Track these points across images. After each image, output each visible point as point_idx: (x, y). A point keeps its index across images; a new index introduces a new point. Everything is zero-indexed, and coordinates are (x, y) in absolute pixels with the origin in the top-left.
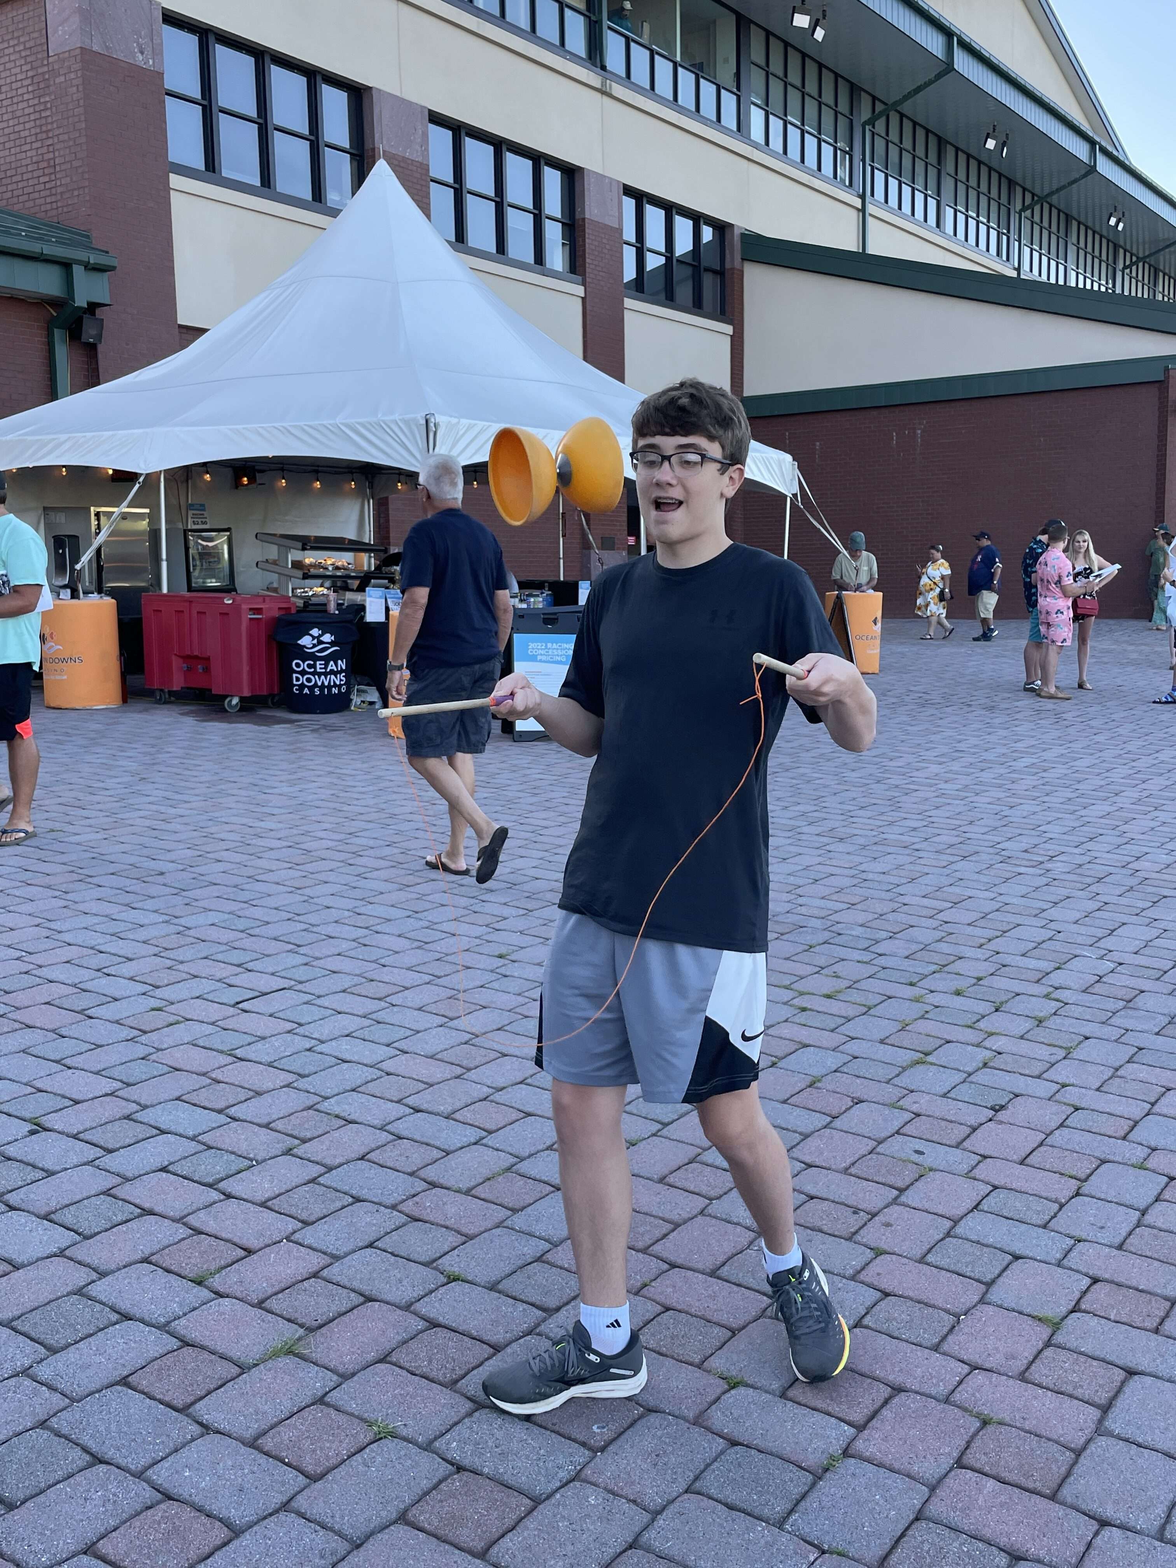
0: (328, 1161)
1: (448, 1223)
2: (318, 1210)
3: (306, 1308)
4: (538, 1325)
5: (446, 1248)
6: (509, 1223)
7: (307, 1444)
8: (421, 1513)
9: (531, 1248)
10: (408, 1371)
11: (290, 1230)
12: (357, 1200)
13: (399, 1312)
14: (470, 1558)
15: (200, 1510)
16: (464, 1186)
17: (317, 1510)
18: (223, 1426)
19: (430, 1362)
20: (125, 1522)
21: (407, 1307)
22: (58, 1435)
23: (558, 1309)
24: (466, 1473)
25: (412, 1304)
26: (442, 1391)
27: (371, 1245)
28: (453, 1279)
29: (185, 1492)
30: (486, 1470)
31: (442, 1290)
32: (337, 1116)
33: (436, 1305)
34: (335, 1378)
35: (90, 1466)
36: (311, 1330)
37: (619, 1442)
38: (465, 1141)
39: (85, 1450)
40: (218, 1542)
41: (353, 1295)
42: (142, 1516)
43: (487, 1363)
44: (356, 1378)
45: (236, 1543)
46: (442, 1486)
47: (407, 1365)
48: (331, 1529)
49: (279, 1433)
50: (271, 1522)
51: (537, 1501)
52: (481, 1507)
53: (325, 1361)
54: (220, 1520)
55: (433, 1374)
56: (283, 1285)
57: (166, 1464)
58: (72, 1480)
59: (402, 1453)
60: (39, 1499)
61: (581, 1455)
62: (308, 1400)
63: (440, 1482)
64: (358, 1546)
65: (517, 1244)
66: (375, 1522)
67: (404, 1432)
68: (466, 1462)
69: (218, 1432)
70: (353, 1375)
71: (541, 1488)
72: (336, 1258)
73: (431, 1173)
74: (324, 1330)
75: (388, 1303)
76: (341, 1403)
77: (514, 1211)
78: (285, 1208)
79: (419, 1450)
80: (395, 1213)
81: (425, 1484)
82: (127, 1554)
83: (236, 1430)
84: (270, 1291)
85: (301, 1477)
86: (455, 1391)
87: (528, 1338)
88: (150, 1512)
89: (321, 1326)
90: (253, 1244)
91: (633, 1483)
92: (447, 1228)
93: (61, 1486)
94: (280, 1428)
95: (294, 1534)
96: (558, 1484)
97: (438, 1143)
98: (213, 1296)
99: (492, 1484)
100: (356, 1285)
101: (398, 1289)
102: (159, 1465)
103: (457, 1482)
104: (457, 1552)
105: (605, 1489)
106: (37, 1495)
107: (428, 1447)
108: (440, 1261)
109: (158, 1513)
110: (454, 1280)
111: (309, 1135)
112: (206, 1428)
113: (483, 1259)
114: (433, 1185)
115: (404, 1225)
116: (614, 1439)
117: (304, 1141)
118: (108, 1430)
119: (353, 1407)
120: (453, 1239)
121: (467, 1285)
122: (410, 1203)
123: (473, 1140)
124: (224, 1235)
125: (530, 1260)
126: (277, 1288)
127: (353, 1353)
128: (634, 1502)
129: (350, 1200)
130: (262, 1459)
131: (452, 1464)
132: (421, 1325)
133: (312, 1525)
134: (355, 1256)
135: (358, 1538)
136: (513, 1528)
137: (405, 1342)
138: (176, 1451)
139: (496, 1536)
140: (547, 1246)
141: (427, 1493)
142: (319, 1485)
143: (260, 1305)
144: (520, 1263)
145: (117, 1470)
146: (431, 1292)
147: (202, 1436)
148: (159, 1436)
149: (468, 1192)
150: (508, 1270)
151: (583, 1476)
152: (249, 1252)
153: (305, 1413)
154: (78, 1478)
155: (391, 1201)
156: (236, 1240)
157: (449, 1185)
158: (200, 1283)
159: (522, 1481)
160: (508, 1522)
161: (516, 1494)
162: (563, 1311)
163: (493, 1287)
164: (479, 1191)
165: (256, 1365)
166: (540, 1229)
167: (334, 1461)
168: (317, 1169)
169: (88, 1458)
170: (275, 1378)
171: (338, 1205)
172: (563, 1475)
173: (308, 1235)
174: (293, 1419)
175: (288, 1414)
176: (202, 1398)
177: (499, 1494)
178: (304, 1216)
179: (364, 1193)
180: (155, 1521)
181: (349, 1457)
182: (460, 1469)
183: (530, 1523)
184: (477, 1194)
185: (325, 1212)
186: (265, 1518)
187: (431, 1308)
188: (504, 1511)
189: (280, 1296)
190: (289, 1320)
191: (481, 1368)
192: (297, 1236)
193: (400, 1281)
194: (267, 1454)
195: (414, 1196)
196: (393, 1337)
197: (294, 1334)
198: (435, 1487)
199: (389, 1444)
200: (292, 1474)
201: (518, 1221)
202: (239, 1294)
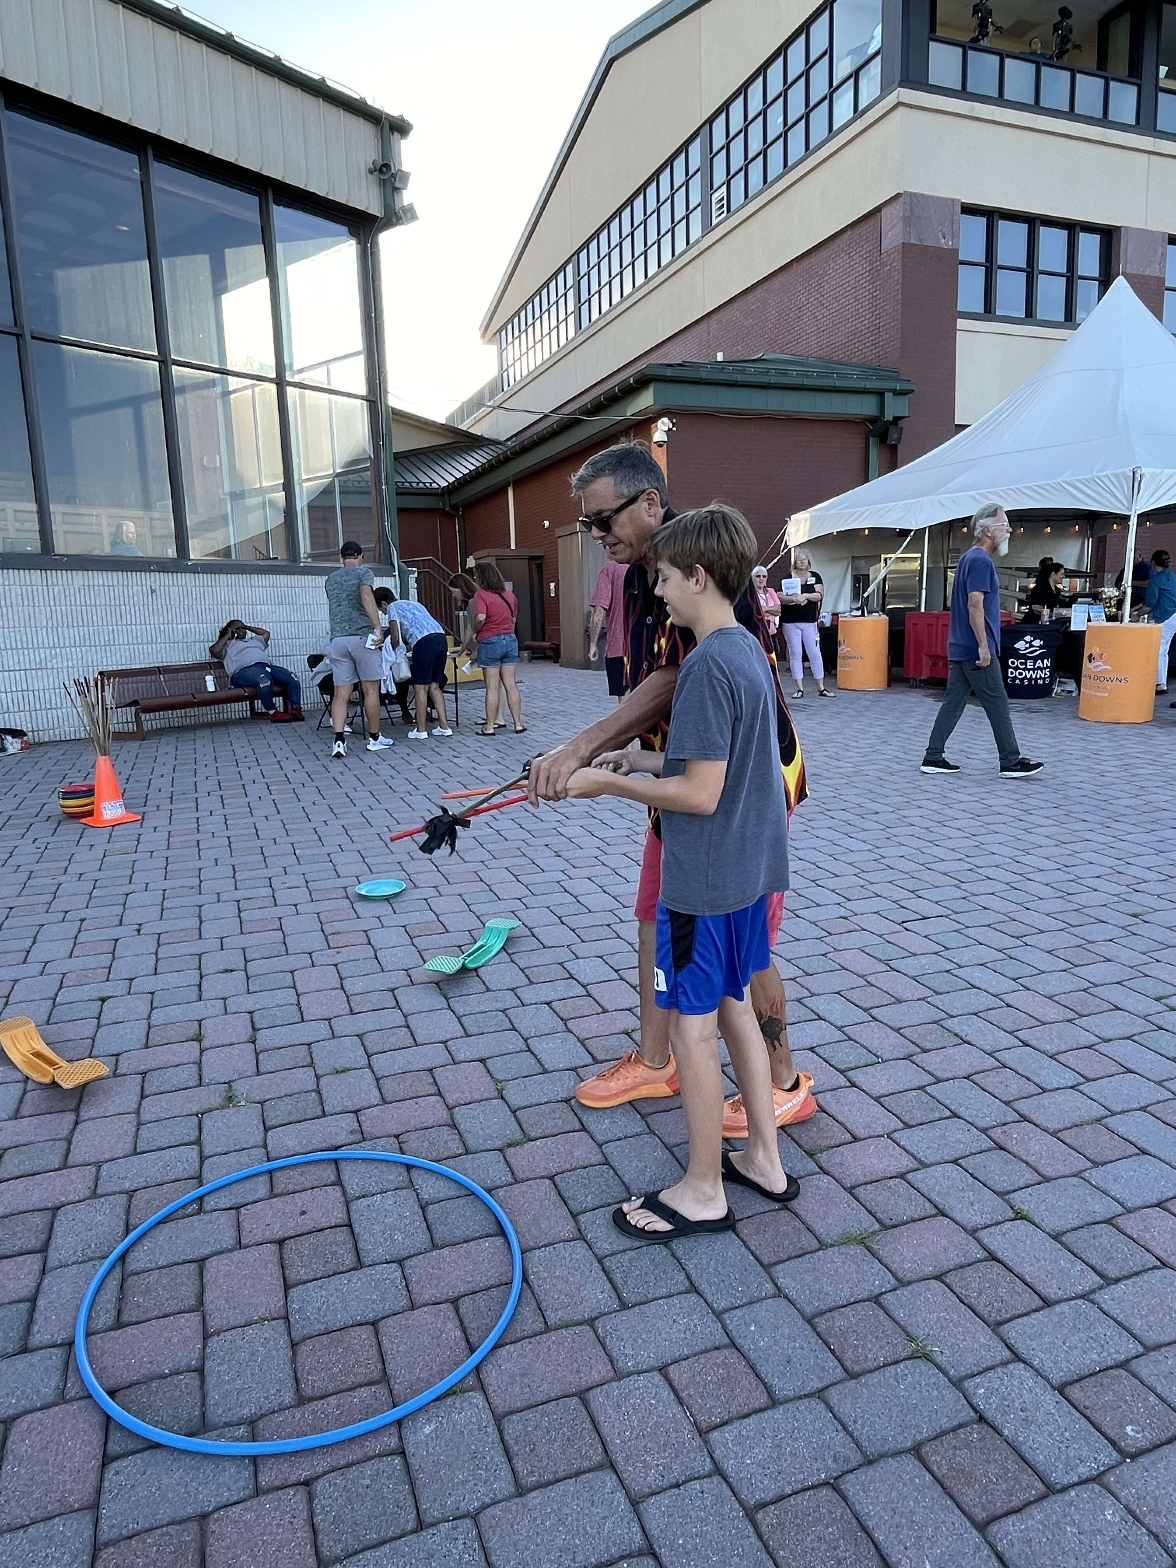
0: (939, 1074)
1: (1029, 1159)
2: (919, 1117)
3: (887, 1204)
4: (1093, 1291)
5: (1022, 1183)
6: (1086, 1175)
7: (852, 1338)
8: (935, 1452)
9: (1102, 1208)
10: (958, 1297)
11: (892, 1128)
12: (955, 1115)
13: (964, 1235)
14: (968, 1524)
15: (753, 1368)
16: (1052, 1126)
17: (845, 1409)
18: (793, 1294)
19: (980, 1294)
20: (695, 1355)
21: (973, 1232)
22: (674, 1255)
23: (1117, 1281)
24: (986, 1427)
25: (977, 1230)
26: (983, 1329)
27: (955, 1162)
28: (1020, 1216)
29: (746, 1345)
30: (1006, 1432)
31: (1008, 1225)
32: (956, 1035)
33: (999, 1238)
34: (893, 1281)
35: (687, 1292)
36: (885, 1227)
37: (1153, 1456)
38: (1063, 1083)
39: (688, 1277)
40: (757, 1406)
41: (928, 1204)
42: (708, 1355)
43: (1033, 1316)
44: (910, 1288)
45: (770, 1412)
46: (960, 1431)
47: (958, 1290)
48: (850, 1434)
49: (833, 1318)
50: (803, 1404)
51: (1051, 1490)
52: (993, 1470)
53: (887, 1260)
54: (765, 1384)
55: (980, 1308)
56: (874, 1178)
57: (738, 1313)
58: (670, 1300)
59: (932, 1380)
60: (644, 1308)
61: (1107, 1456)
62: (865, 1295)
63: (960, 1426)
64: (870, 1462)
65: (1089, 1199)
66: (891, 1445)
67: (939, 1359)
68: (989, 1415)
69: (786, 1297)
70: (910, 1283)
71: (1059, 1477)
72: (924, 1165)
73: (1023, 1106)
74: (895, 1231)
75: (956, 1222)
76: (892, 1307)
77: (1096, 1164)
78: (893, 1107)
79: (948, 1384)
80: (983, 1136)
81: (946, 1423)
82: (687, 1387)
83: (801, 1302)
84: (863, 1179)
85: (839, 1370)
86: (997, 1334)
87: (1080, 1302)
88: (715, 1353)
89: (895, 1226)
90: (861, 1133)
91: (1158, 1513)
92: (1027, 1163)
93: (661, 1302)
94: (835, 1314)
95: (818, 1425)
96: (1076, 1479)
97: (1036, 1080)
98: (818, 1170)
99: (1009, 1450)
100: (933, 1196)
101: (968, 1211)
102: (735, 1312)
103: (975, 1433)
104: (957, 1512)
105: (1126, 1507)
106: (643, 1303)
107: (957, 1383)
108: (1012, 1195)
109: (719, 1357)
110: (1021, 1218)
111: (928, 1046)
112: (779, 1292)
113: (1053, 1205)
114: (1025, 1118)
115: (989, 1150)
116: (1149, 1450)
117: (924, 1051)
118: (708, 1264)
119: (900, 1315)
120: (1030, 1176)
121: (1032, 1227)
122: (999, 1130)
123: (1070, 1084)
124: (840, 1118)
125: (1099, 1219)
126: (868, 1179)
127: (915, 1262)
128: (1156, 1536)
129: (948, 1113)
130: (814, 1338)
131: (976, 1411)
132: (981, 1254)
133: (836, 1423)
134: (939, 1168)
135: (872, 1454)
136: (1018, 1511)
137: (962, 1267)
138: (751, 1303)
139: (1000, 1512)
140: (1120, 1209)
141: (944, 1433)
142: (852, 1384)
143: (850, 1190)
144: (1089, 1219)
145: (704, 1304)
146: (998, 1223)
147: (774, 1296)
148: (742, 1284)
149: (1054, 1134)
150: (1075, 1223)
151: (1105, 1479)
152: (856, 1139)
153: (859, 1307)
154: (675, 1300)
155: (983, 1124)
156: (848, 1125)
157: (1038, 1122)
158: (811, 1155)
159: (1038, 1459)
160: (1016, 1503)
161: (1030, 1471)
162: (1122, 1285)
163: (1056, 1237)
164: (1063, 1135)
165: (832, 1246)
166: (1115, 1189)
167: (870, 1365)
168: (927, 1079)
169: (687, 1284)
170: (843, 1263)
171: (937, 1115)
172: (1084, 1471)
173: (904, 1137)
174: (849, 1309)
175: (845, 1303)
176: (783, 1262)
177: (1013, 1464)
178: (906, 1119)
179: (961, 1111)
180: (716, 1364)
181: (885, 1366)
182: (982, 1419)
183: (1037, 1513)
184: (1062, 1138)
185: (924, 1119)
186: (800, 1398)
187: (993, 1239)
188: (1014, 1487)
189: (869, 1186)
190: (870, 1212)
191: (1026, 1318)
192: (896, 1135)
193: (972, 1204)
194: (818, 1334)
195: (1005, 1124)
196: (954, 1258)
197: (870, 1228)
198: (954, 1430)
199: (922, 1366)
200: (833, 1363)
201: (1095, 1176)
202: (837, 1175)
